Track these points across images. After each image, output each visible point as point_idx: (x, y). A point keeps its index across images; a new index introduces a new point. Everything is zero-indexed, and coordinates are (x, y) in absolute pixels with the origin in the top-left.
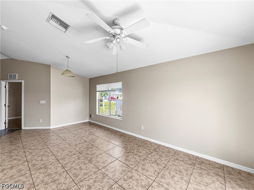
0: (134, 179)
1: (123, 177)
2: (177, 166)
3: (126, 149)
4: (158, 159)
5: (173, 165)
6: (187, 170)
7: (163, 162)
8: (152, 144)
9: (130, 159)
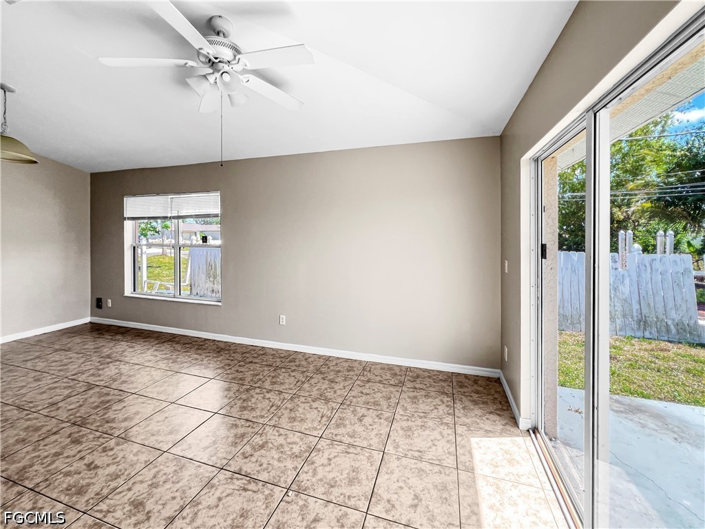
0: (271, 448)
1: (241, 451)
2: (369, 394)
3: (240, 382)
4: (326, 389)
5: (360, 394)
6: (390, 398)
7: (339, 392)
8: (310, 357)
9: (255, 403)
